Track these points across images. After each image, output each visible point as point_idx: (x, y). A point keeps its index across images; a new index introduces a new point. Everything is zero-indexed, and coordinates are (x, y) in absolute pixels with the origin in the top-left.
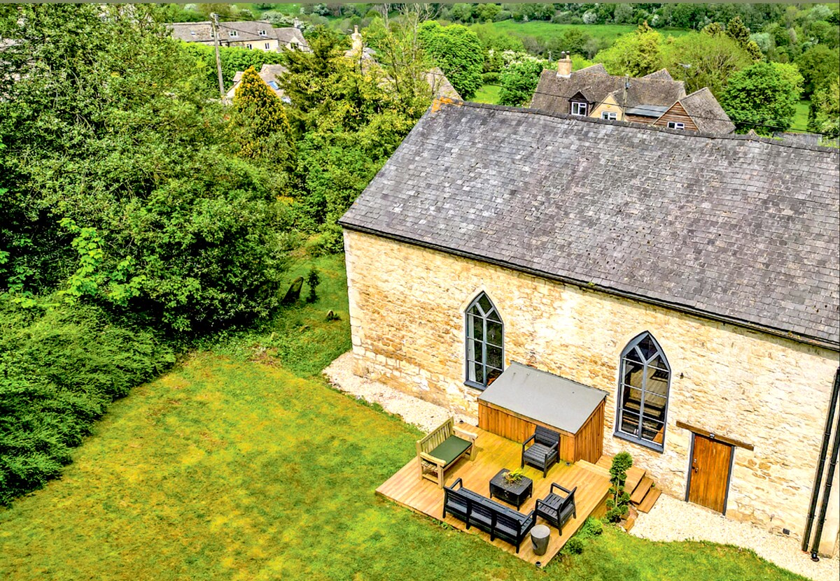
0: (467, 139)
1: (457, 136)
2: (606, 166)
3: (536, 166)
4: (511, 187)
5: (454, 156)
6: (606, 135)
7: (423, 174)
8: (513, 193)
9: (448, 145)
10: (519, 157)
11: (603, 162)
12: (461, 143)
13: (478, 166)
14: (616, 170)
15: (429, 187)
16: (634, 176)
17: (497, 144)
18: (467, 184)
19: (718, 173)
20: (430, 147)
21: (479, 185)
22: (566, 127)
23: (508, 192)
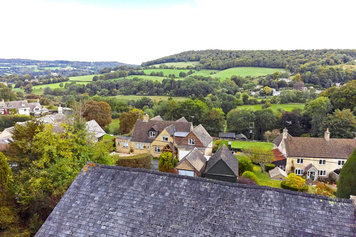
0: (103, 190)
1: (98, 188)
2: (188, 208)
3: (146, 209)
4: (131, 225)
5: (96, 202)
6: (184, 185)
7: (76, 217)
8: (133, 230)
9: (93, 195)
10: (135, 202)
11: (185, 205)
12: (100, 193)
13: (110, 209)
14: (194, 211)
15: (79, 228)
16: (205, 216)
17: (121, 193)
18: (104, 224)
19: (254, 212)
20: (81, 196)
21: (111, 225)
22: (161, 180)
23: (130, 229)
